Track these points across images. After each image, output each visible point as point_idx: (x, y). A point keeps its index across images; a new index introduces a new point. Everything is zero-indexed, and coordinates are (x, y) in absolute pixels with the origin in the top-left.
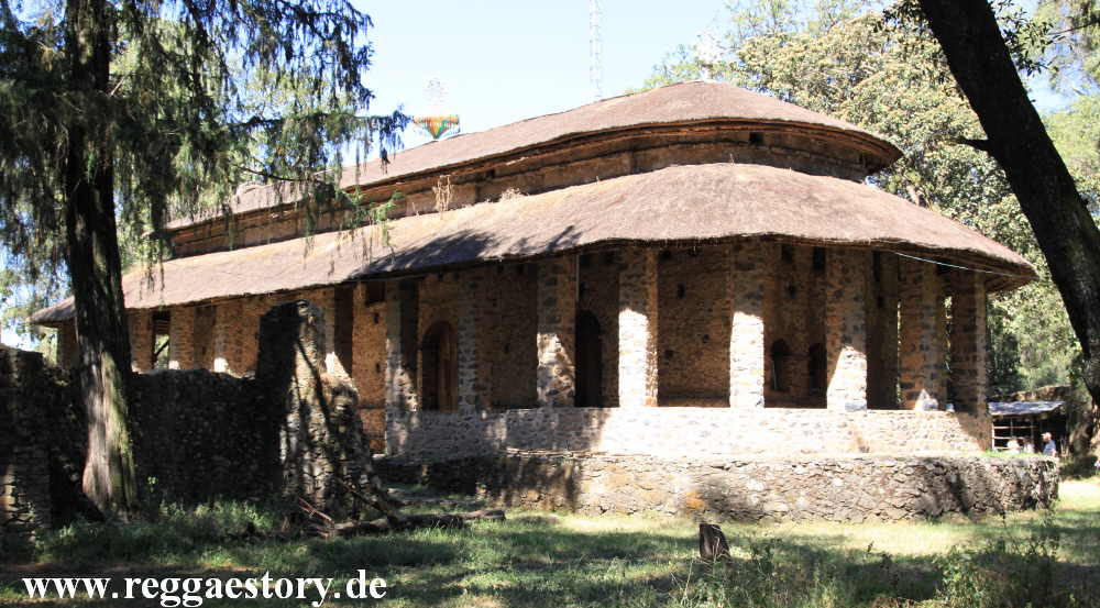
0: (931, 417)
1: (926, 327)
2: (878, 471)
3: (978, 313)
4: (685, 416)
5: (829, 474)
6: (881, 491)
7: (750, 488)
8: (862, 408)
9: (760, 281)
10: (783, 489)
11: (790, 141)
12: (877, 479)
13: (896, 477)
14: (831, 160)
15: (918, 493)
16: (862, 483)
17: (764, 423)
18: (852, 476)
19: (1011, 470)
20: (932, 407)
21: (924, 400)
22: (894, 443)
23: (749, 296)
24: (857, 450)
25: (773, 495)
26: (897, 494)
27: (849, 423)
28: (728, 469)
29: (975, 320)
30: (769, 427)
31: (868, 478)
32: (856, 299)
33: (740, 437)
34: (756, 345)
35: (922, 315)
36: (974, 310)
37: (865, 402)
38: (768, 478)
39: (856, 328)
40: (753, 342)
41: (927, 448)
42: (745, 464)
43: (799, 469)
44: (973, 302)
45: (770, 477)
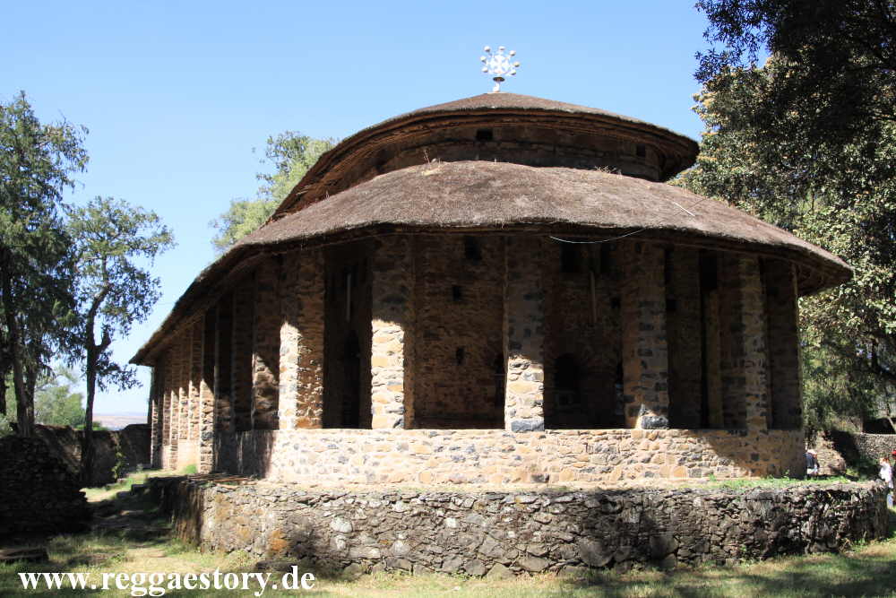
0: (657, 437)
1: (649, 327)
2: (508, 509)
3: (746, 309)
4: (326, 440)
5: (440, 512)
6: (512, 534)
7: (336, 529)
8: (536, 428)
9: (401, 282)
10: (375, 531)
11: (526, 134)
12: (507, 520)
13: (535, 516)
14: (587, 152)
15: (570, 537)
16: (484, 524)
17: (403, 448)
18: (470, 516)
19: (742, 505)
20: (657, 425)
21: (644, 417)
22: (589, 470)
23: (388, 300)
24: (529, 478)
25: (363, 537)
26: (534, 539)
27: (516, 446)
28: (312, 504)
29: (740, 318)
30: (409, 452)
31: (494, 518)
32: (528, 297)
33: (376, 464)
34: (394, 357)
35: (639, 314)
36: (740, 306)
37: (541, 420)
38: (357, 517)
39: (528, 332)
40: (391, 353)
41: (647, 475)
42: (333, 499)
43: (399, 506)
44: (739, 296)
45: (360, 514)
